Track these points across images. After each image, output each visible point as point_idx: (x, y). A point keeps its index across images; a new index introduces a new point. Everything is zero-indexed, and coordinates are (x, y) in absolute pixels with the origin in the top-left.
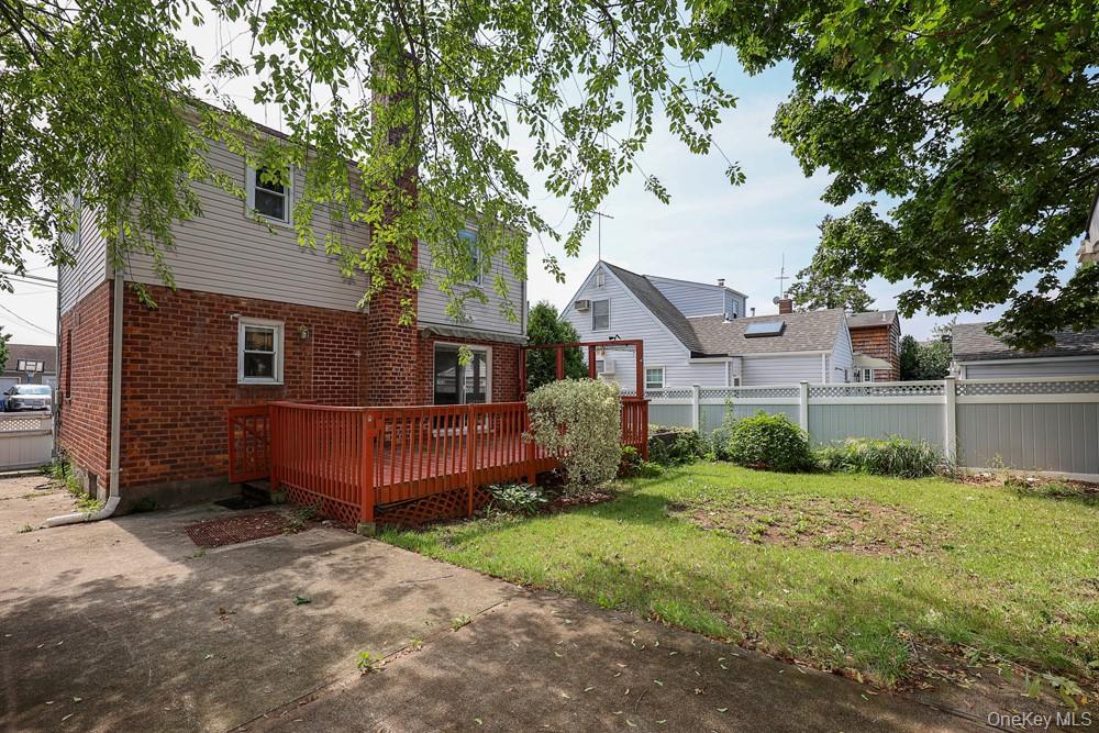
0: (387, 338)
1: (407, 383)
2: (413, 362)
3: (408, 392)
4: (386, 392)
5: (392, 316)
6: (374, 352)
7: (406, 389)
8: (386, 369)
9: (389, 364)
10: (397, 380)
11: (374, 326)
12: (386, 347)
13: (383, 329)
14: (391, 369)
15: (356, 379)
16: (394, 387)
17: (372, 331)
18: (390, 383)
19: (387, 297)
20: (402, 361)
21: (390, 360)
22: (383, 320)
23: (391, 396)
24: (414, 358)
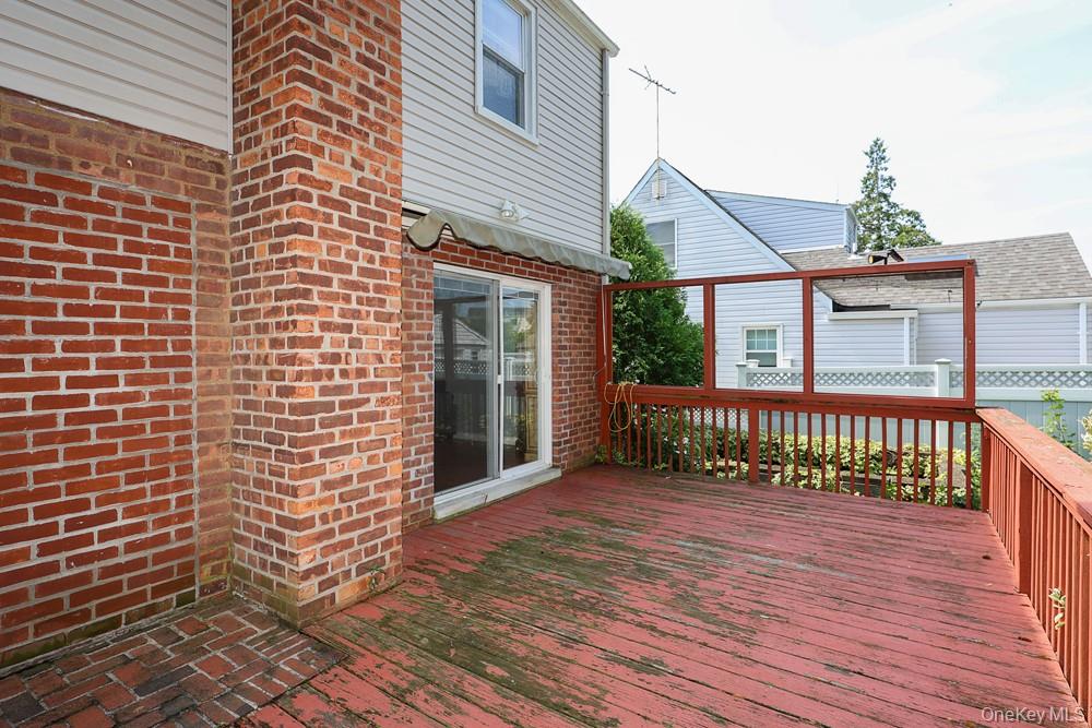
0: (297, 229)
1: (372, 387)
2: (389, 318)
3: (374, 417)
4: (297, 426)
5: (319, 151)
6: (255, 283)
7: (370, 407)
8: (293, 342)
9: (309, 325)
10: (338, 380)
11: (251, 191)
12: (294, 260)
13: (280, 199)
14: (315, 343)
15: (185, 378)
16: (329, 407)
17: (243, 209)
18: (311, 392)
19: (293, 76)
20: (356, 314)
21: (313, 310)
22: (279, 165)
23: (317, 440)
24: (393, 303)
